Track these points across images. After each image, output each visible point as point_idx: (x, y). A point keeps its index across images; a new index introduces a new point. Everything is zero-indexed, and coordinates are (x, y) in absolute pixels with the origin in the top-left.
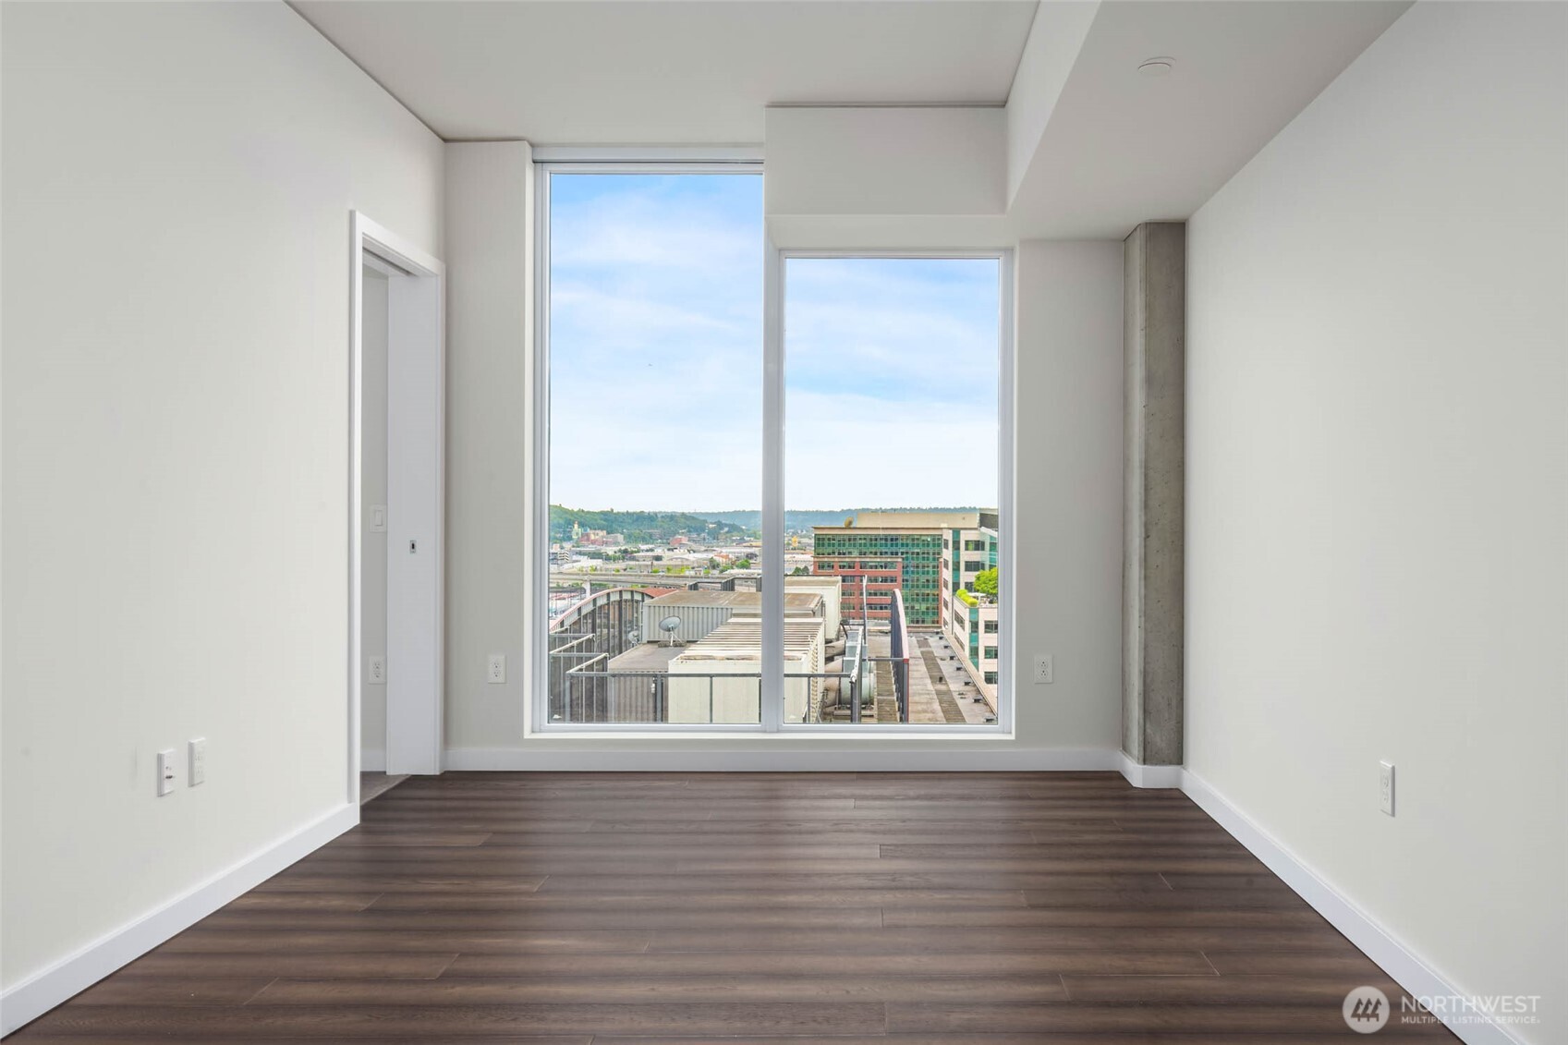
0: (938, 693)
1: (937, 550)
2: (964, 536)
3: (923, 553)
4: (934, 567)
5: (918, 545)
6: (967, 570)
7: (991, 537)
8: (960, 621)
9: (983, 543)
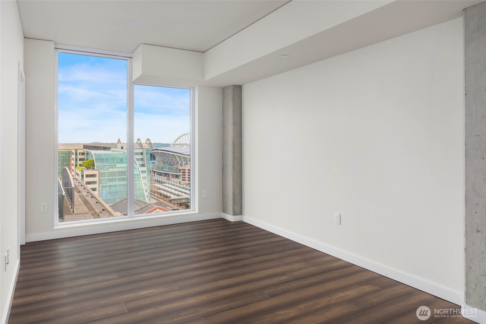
0: (80, 196)
1: (69, 155)
2: (79, 151)
3: (65, 156)
4: (68, 160)
5: (63, 154)
6: (79, 161)
7: (87, 152)
8: (78, 174)
9: (84, 153)
